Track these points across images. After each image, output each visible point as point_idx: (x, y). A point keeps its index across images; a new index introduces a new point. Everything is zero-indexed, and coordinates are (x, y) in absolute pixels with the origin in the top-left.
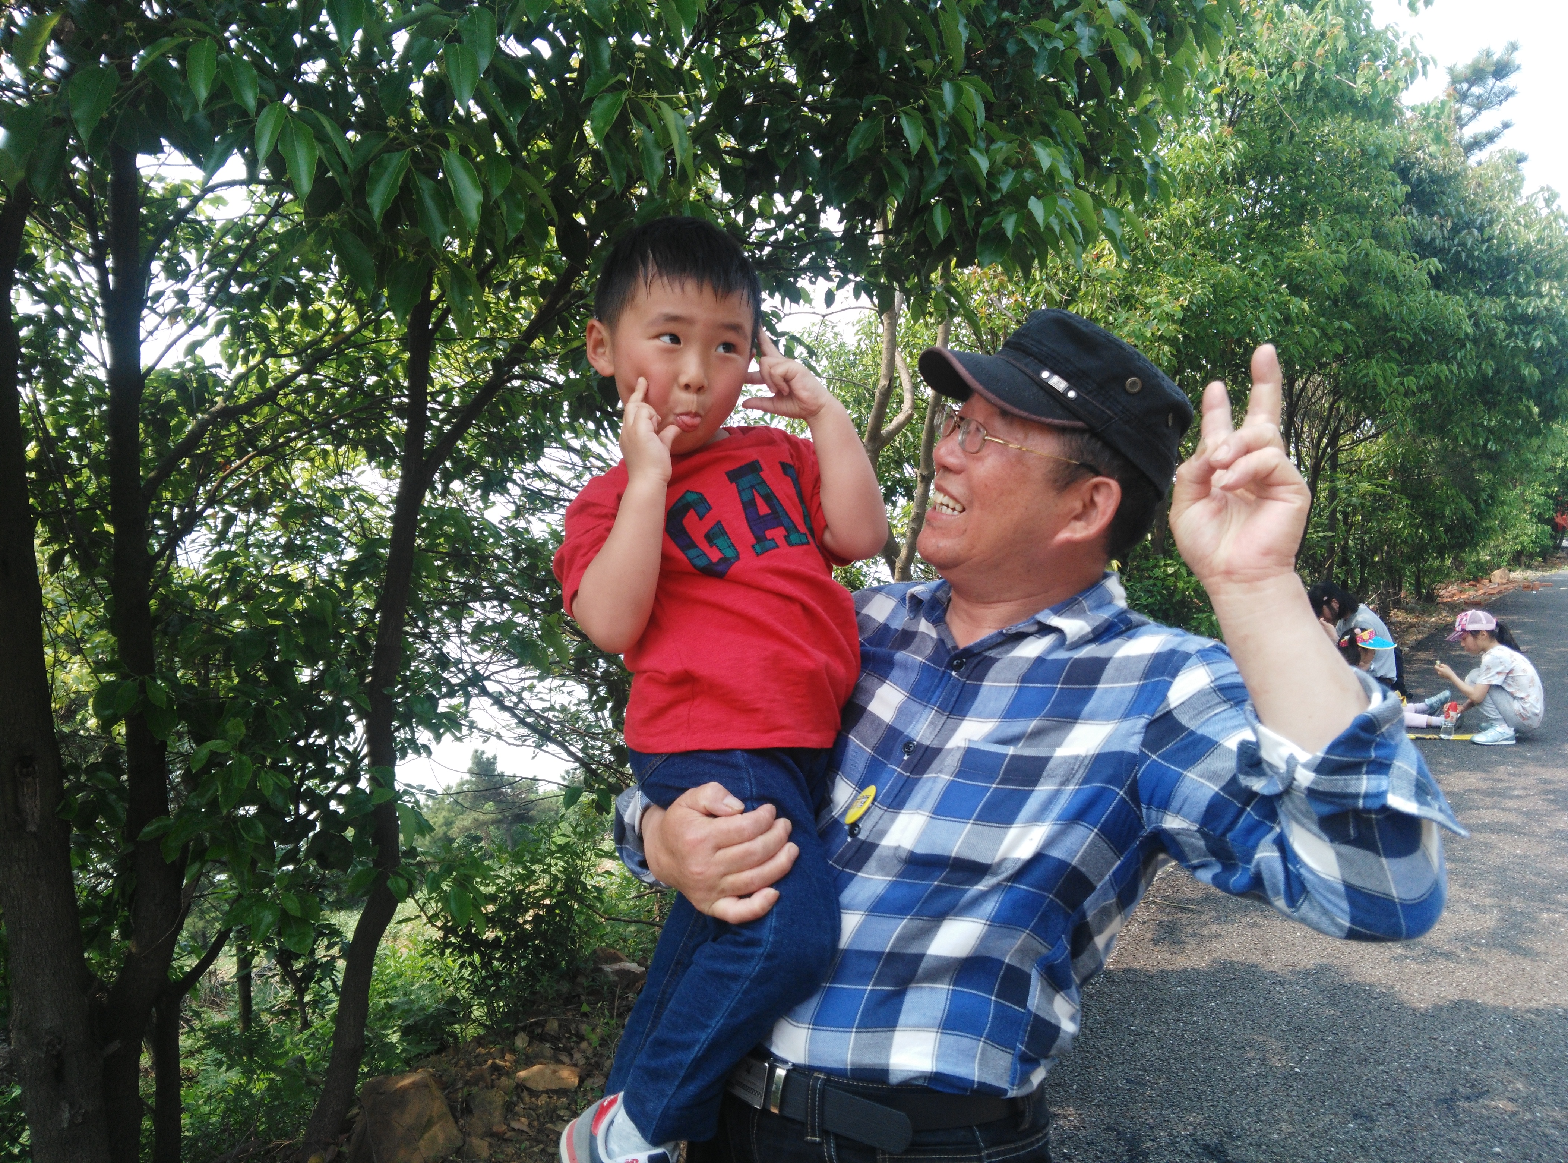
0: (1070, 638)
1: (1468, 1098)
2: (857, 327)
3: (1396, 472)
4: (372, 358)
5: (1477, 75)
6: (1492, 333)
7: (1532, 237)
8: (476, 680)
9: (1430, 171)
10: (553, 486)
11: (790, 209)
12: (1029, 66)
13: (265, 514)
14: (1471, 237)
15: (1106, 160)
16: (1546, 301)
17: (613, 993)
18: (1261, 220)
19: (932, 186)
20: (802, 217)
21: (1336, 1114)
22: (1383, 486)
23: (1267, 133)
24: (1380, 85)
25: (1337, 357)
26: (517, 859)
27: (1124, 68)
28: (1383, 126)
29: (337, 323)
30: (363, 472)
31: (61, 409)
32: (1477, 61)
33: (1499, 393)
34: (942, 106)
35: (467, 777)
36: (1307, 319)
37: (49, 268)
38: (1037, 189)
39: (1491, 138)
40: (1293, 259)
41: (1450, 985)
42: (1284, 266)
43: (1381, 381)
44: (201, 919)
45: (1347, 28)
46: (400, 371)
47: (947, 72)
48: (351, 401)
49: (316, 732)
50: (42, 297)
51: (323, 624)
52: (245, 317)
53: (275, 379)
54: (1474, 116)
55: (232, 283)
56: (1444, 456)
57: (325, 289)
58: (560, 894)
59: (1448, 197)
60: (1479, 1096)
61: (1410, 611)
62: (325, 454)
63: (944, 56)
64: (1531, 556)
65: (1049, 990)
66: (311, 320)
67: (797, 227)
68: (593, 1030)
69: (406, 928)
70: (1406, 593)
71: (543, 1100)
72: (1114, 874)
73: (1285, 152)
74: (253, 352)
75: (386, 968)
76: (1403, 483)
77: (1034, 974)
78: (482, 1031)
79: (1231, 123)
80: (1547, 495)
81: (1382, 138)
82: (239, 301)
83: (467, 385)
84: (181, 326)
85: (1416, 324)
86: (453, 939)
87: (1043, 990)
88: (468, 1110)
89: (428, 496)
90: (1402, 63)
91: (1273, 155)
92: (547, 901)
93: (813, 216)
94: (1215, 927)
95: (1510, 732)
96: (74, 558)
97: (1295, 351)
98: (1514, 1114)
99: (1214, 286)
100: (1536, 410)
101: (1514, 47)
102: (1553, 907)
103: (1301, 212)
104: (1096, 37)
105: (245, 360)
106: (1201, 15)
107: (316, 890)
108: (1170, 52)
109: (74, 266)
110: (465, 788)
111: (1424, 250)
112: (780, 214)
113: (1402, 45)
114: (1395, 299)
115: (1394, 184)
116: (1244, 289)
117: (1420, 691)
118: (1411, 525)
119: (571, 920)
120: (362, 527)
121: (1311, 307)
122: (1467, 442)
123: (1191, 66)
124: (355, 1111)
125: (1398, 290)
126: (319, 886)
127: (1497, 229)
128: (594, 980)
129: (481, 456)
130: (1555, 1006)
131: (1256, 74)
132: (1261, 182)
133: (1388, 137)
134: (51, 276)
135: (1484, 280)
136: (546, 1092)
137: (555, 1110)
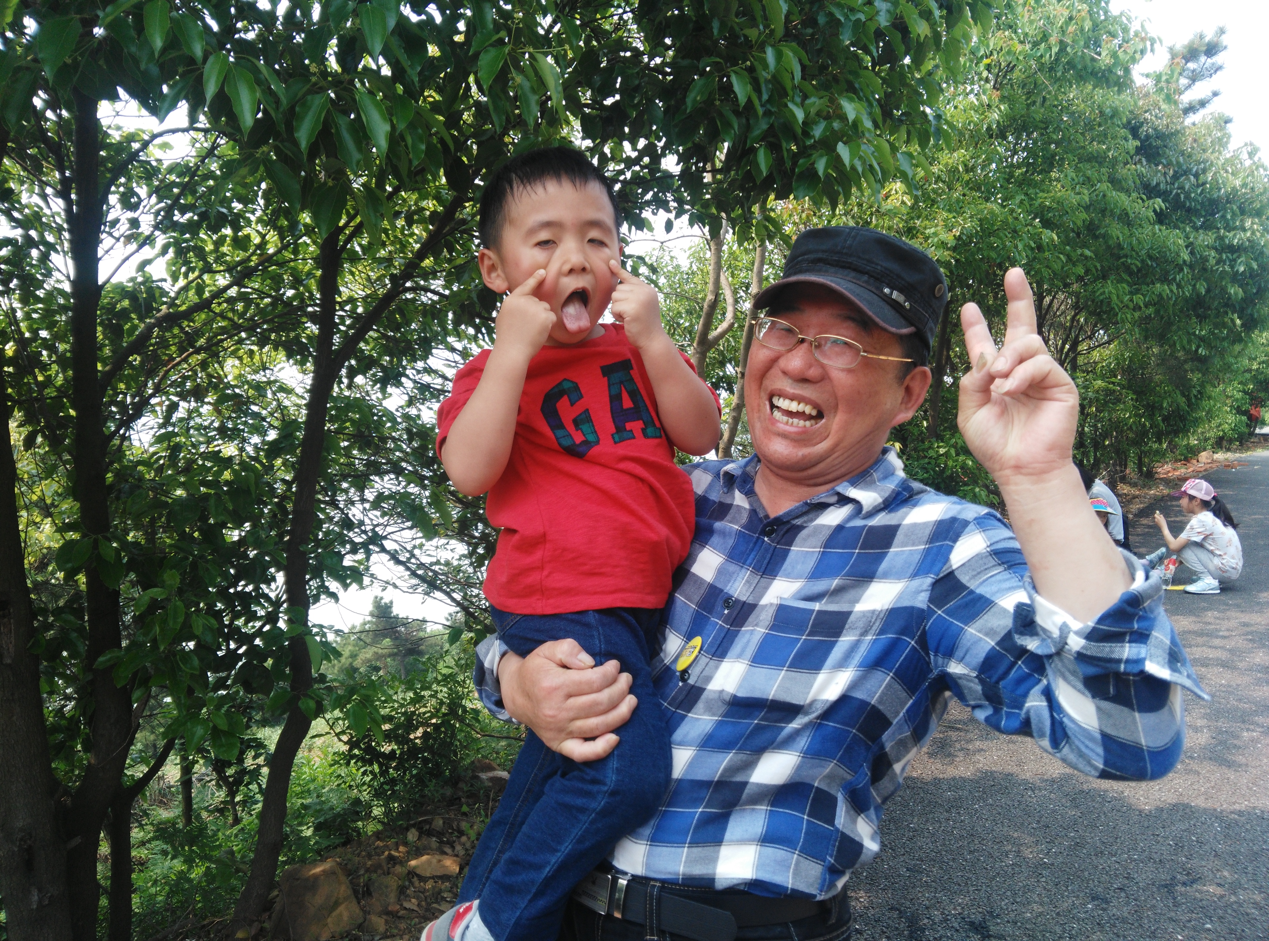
0: (866, 509)
1: (1184, 884)
2: (688, 253)
3: (1124, 372)
4: (291, 274)
5: (1191, 54)
6: (1205, 260)
7: (1238, 183)
8: (375, 539)
9: (1155, 129)
10: (440, 381)
11: (636, 154)
12: (837, 35)
13: (203, 402)
14: (1189, 182)
15: (897, 113)
16: (1248, 234)
17: (488, 797)
18: (1019, 168)
19: (757, 132)
20: (646, 160)
21: (1078, 897)
22: (1113, 383)
23: (1024, 98)
24: (1120, 56)
25: (1080, 279)
26: (410, 686)
27: (915, 36)
28: (1119, 92)
29: (262, 246)
30: (283, 368)
31: (35, 316)
32: (1192, 42)
33: (1209, 308)
34: (766, 66)
35: (369, 618)
36: (1055, 246)
38: (843, 136)
39: (1203, 104)
40: (1044, 199)
41: (1169, 791)
42: (1037, 205)
43: (1114, 298)
44: (153, 733)
45: (1090, 13)
46: (313, 285)
47: (769, 38)
48: (273, 310)
49: (243, 582)
50: (19, 223)
51: (248, 492)
52: (186, 241)
53: (210, 291)
54: (1190, 86)
55: (176, 212)
56: (1163, 360)
57: (253, 218)
58: (445, 715)
59: (1170, 149)
60: (1193, 882)
61: (1134, 485)
62: (251, 353)
63: (766, 26)
64: (1231, 441)
65: (852, 812)
66: (241, 243)
67: (643, 167)
68: (471, 827)
69: (319, 742)
70: (1131, 471)
71: (429, 885)
72: (908, 711)
73: (1038, 113)
74: (193, 270)
75: (303, 774)
76: (1129, 381)
77: (840, 797)
78: (380, 827)
79: (995, 88)
80: (1244, 392)
81: (1117, 103)
82: (182, 228)
83: (367, 296)
84: (134, 246)
85: (1143, 252)
86: (356, 752)
87: (847, 812)
88: (368, 893)
89: (336, 388)
90: (1135, 41)
91: (1028, 115)
92: (434, 721)
93: (656, 159)
94: (978, 743)
95: (1215, 583)
96: (44, 436)
97: (1046, 273)
98: (1222, 897)
99: (980, 220)
100: (1238, 322)
101: (1222, 31)
102: (1252, 727)
103: (1050, 162)
104: (892, 9)
105: (186, 275)
107: (245, 710)
108: (950, 27)
109: (44, 197)
110: (367, 627)
111: (1151, 192)
112: (629, 158)
113: (1134, 27)
114: (1126, 231)
115: (1126, 139)
116: (1005, 222)
117: (1142, 550)
118: (1136, 415)
119: (453, 736)
120: (282, 413)
121: (1059, 237)
122: (1183, 348)
124: (276, 893)
125: (1129, 225)
126: (248, 707)
127: (1209, 176)
128: (472, 786)
129: (380, 355)
130: (1254, 808)
131: (1019, 48)
132: (1018, 138)
133: (1121, 102)
134: (26, 206)
135: (1199, 216)
136: (433, 878)
137: (440, 891)
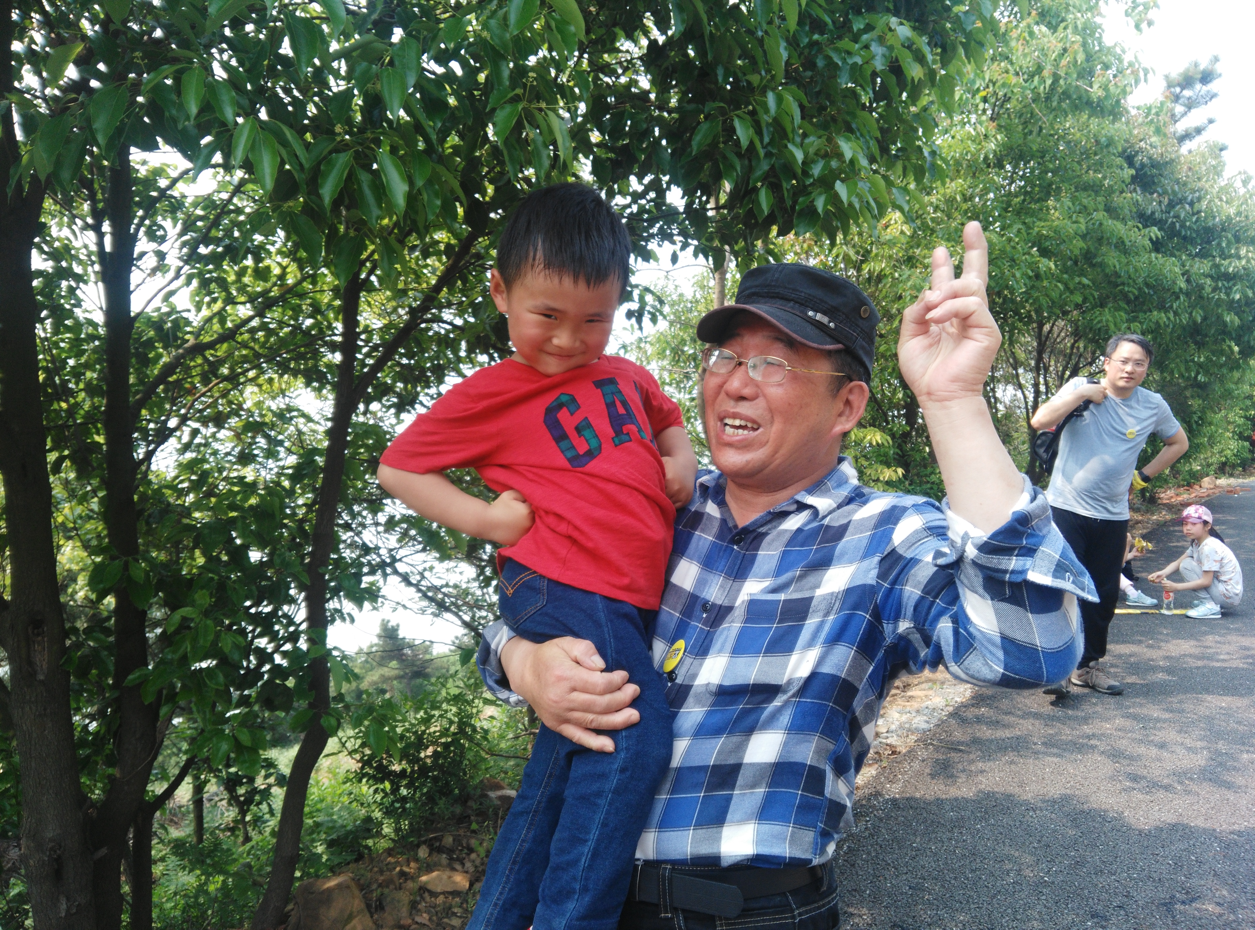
0: (822, 513)
1: (1183, 903)
2: (692, 282)
4: (311, 305)
5: (1187, 81)
6: (1201, 287)
7: (1232, 211)
8: (390, 563)
9: (1150, 158)
11: (643, 188)
12: (835, 77)
13: (222, 428)
14: (1183, 211)
15: (894, 149)
16: (1244, 262)
17: (496, 814)
18: (1016, 196)
19: (758, 173)
20: (652, 195)
21: (1077, 914)
23: (1021, 127)
24: (1112, 88)
25: (1078, 306)
26: (420, 706)
27: (909, 79)
28: (1113, 122)
29: (282, 277)
30: (300, 394)
31: (62, 345)
32: (1188, 70)
33: (1206, 336)
34: (767, 111)
35: (376, 640)
36: (1053, 275)
37: (54, 231)
38: (840, 175)
39: (1199, 131)
40: (1041, 228)
41: (1169, 811)
42: (1034, 234)
43: (1112, 326)
45: (1084, 44)
46: (333, 315)
47: (771, 84)
48: (293, 338)
49: (265, 603)
50: (49, 256)
51: (272, 516)
52: (210, 272)
53: (233, 322)
54: (1186, 113)
55: (201, 245)
57: (272, 249)
58: (454, 734)
59: (1165, 178)
60: (1193, 900)
61: (1137, 510)
62: (271, 381)
63: (768, 71)
64: (1234, 466)
66: (262, 274)
67: (648, 202)
68: (481, 844)
69: (331, 761)
71: (441, 899)
72: (870, 676)
73: (1035, 142)
74: (215, 300)
77: (828, 769)
78: (391, 845)
79: (992, 119)
80: (1247, 418)
81: (1112, 132)
82: (206, 260)
83: (385, 326)
85: (1140, 280)
86: (367, 770)
87: (833, 780)
88: (380, 907)
90: (1129, 71)
91: (1025, 144)
92: (443, 740)
93: (661, 194)
94: (980, 764)
95: (1217, 608)
96: (71, 462)
97: (1044, 301)
98: (1221, 915)
100: (1236, 349)
101: (1216, 59)
103: (1048, 191)
104: (887, 54)
105: (209, 305)
106: (969, 35)
108: (944, 64)
110: (374, 649)
111: (1146, 221)
112: (635, 192)
113: (1127, 58)
114: (1123, 259)
115: (1122, 169)
116: (1003, 251)
119: (462, 755)
120: (300, 439)
121: (1056, 266)
122: (1182, 376)
123: (959, 73)
124: (290, 907)
125: (1125, 253)
127: (1204, 204)
128: (481, 804)
129: (394, 382)
131: (1013, 80)
132: (1016, 166)
133: (1117, 131)
134: (58, 239)
135: (1195, 245)
136: (443, 893)
137: (450, 907)
